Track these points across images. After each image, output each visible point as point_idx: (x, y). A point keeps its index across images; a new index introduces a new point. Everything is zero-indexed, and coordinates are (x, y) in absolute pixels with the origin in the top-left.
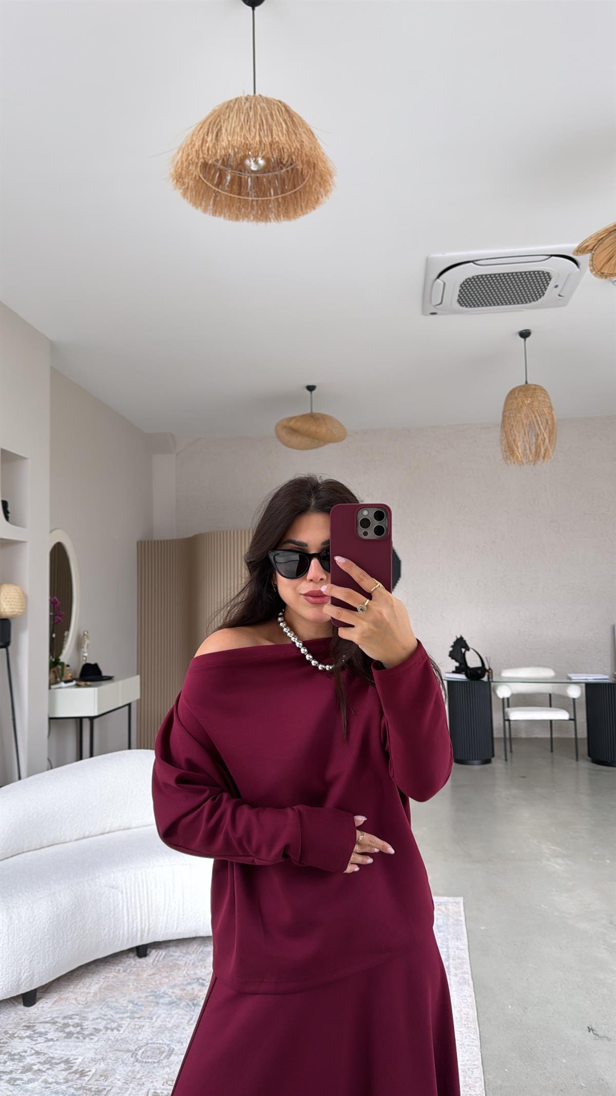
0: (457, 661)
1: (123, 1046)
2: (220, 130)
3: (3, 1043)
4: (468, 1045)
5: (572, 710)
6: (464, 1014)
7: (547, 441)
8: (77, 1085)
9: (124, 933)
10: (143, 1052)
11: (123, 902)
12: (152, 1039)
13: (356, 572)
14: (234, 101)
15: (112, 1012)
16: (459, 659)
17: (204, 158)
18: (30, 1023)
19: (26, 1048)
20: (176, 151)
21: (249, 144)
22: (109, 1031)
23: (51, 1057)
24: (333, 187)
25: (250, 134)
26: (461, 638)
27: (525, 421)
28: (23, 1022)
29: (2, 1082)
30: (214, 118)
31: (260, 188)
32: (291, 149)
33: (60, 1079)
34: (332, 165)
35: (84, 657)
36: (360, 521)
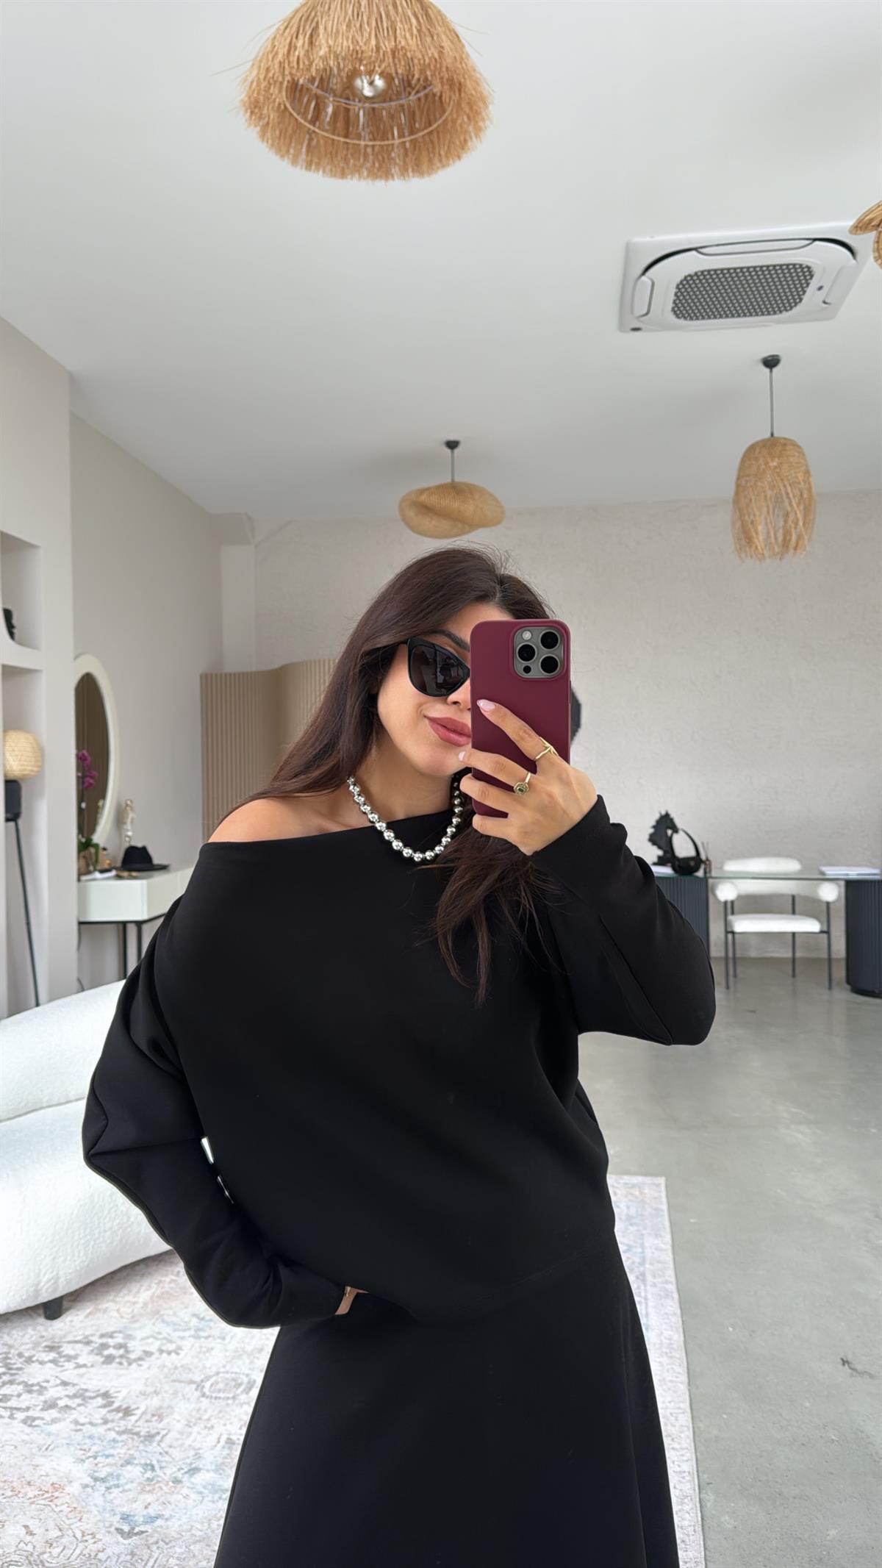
0: (660, 847)
1: (184, 1375)
2: (316, 28)
3: (17, 1369)
4: (671, 1381)
5: (825, 919)
6: (666, 1338)
7: (801, 523)
8: (119, 1427)
10: (212, 1385)
12: (224, 1367)
13: (512, 726)
15: (169, 1329)
16: (663, 844)
17: (291, 74)
18: (54, 1342)
19: (48, 1377)
20: (250, 63)
21: (360, 52)
22: (165, 1355)
23: (83, 1389)
24: (488, 123)
25: (362, 35)
26: (667, 815)
27: (769, 493)
28: (45, 1341)
29: (15, 1423)
30: (307, 11)
31: (379, 128)
32: (424, 61)
33: (97, 1419)
34: (487, 88)
35: (128, 836)
36: (518, 649)
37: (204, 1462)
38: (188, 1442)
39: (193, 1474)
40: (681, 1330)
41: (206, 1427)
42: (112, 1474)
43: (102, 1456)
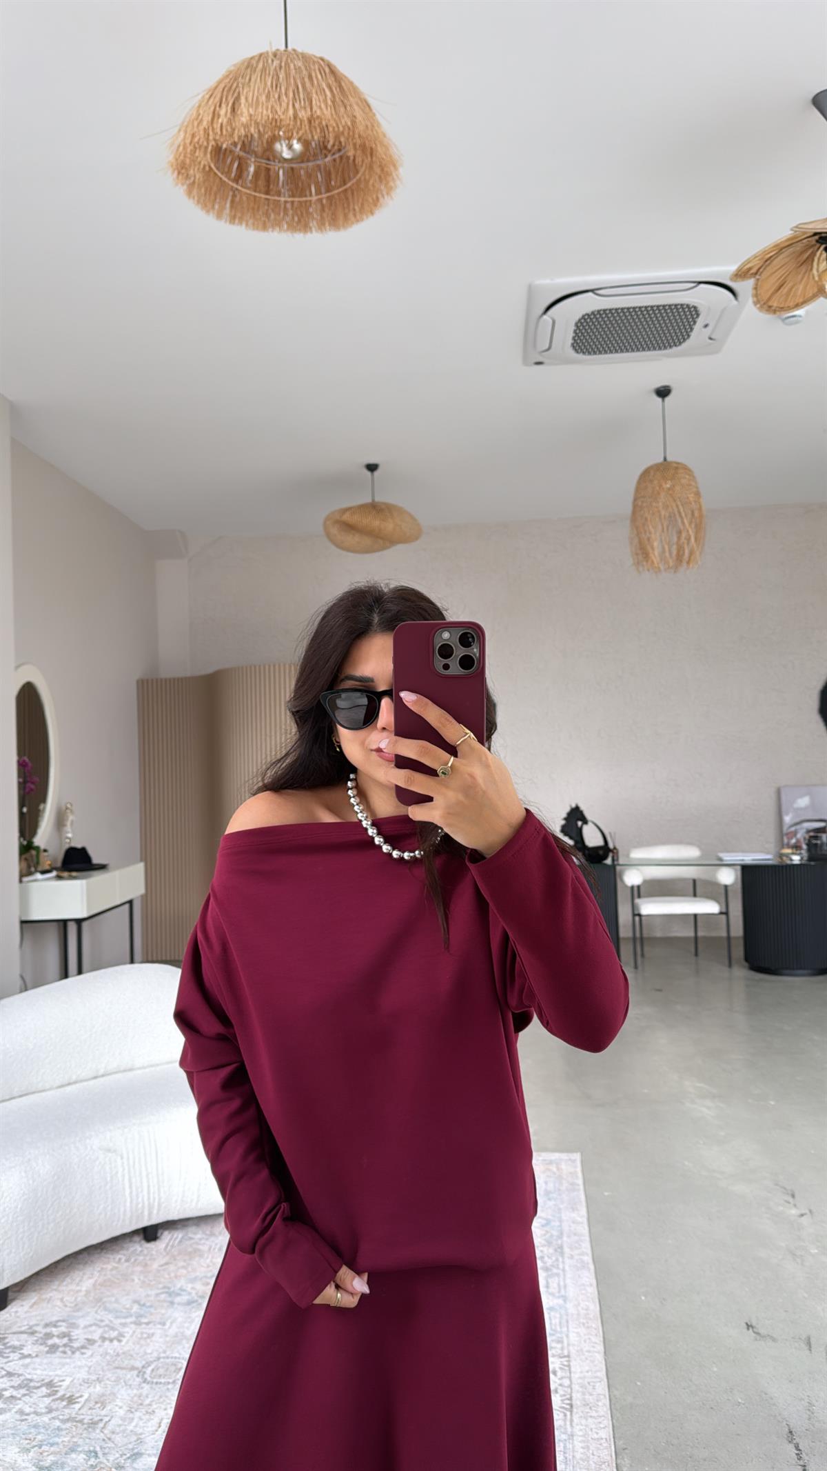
0: (571, 837)
1: (126, 1362)
2: (238, 98)
4: (589, 1351)
5: (723, 900)
6: (583, 1309)
7: (693, 539)
8: (63, 1415)
9: (125, 1211)
10: (153, 1370)
11: (124, 1170)
12: (164, 1352)
13: (434, 715)
14: (257, 58)
15: (110, 1316)
16: (574, 834)
17: (215, 140)
20: (176, 129)
21: (279, 120)
22: (107, 1343)
23: (28, 1380)
24: (398, 182)
25: (281, 105)
26: (577, 809)
27: (663, 513)
30: (229, 82)
31: (297, 184)
32: (338, 127)
33: (41, 1408)
35: (67, 838)
36: (438, 648)
37: (146, 1446)
38: (130, 1428)
39: (135, 1459)
40: (597, 1300)
41: (147, 1412)
42: (57, 1463)
43: (46, 1445)
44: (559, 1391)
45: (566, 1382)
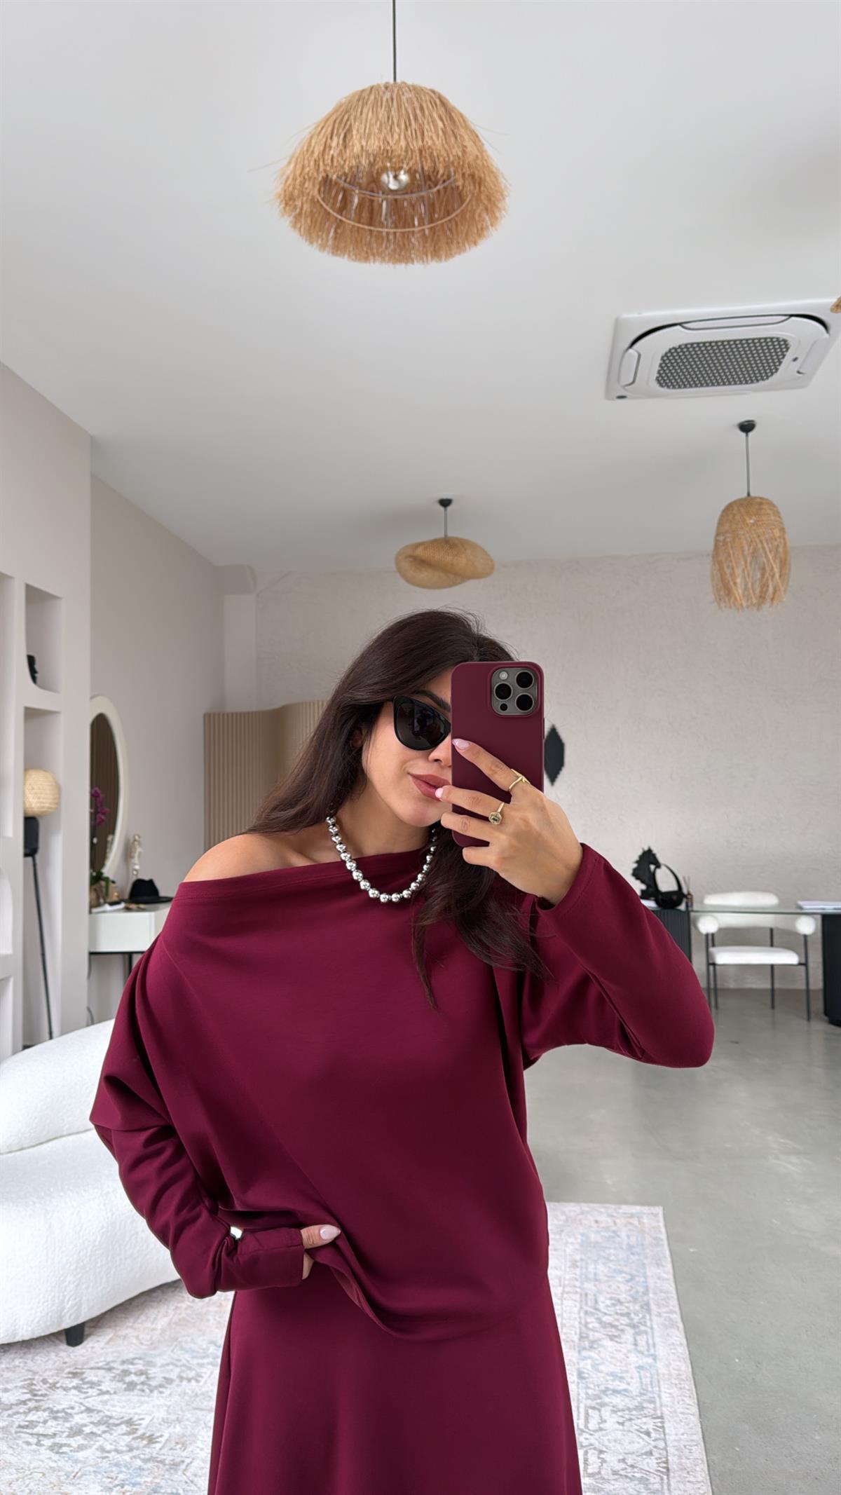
0: (643, 882)
1: (205, 1403)
2: (350, 130)
3: (42, 1395)
4: (683, 1413)
5: (803, 951)
6: (674, 1369)
7: (777, 576)
8: (144, 1454)
13: (486, 763)
14: (368, 91)
15: (187, 1356)
16: (646, 878)
17: (325, 171)
18: (76, 1368)
19: (73, 1403)
20: (286, 161)
21: (390, 151)
22: (185, 1383)
23: (107, 1416)
25: (392, 136)
26: (649, 852)
27: (746, 548)
28: (67, 1367)
29: (42, 1450)
30: (340, 115)
31: (400, 216)
32: (449, 157)
33: (121, 1446)
34: (504, 181)
35: (136, 870)
36: (495, 687)
40: (689, 1361)
43: (128, 1485)
44: (653, 1453)
45: (662, 1445)
